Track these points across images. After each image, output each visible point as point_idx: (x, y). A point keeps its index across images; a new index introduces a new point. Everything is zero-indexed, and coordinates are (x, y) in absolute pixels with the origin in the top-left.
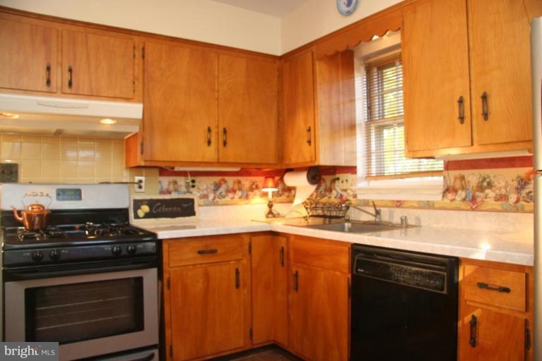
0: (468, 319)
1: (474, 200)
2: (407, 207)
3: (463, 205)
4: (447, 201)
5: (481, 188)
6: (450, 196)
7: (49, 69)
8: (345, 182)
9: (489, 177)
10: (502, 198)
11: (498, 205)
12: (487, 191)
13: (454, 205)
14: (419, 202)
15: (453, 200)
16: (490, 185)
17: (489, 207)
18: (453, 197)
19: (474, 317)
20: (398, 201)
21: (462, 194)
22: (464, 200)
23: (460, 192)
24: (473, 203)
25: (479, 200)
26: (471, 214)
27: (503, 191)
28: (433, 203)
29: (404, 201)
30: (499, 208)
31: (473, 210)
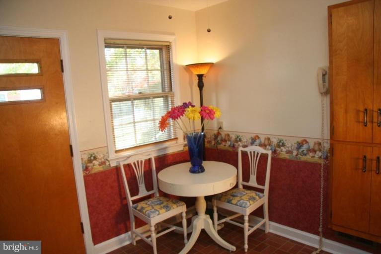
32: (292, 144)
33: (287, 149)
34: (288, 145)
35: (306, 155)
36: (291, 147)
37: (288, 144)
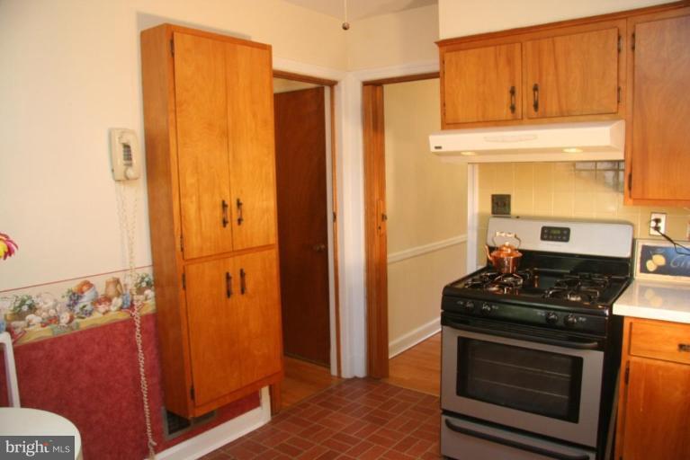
7: (513, 92)
32: (55, 300)
33: (44, 314)
34: (45, 306)
35: (90, 314)
36: (54, 307)
37: (45, 303)
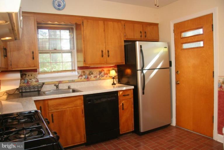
0: (121, 104)
1: (88, 78)
2: (64, 83)
3: (85, 80)
4: (79, 79)
5: (90, 74)
6: (80, 78)
8: (30, 76)
9: (92, 71)
10: (95, 77)
11: (94, 79)
12: (92, 75)
13: (82, 80)
14: (69, 81)
15: (81, 79)
16: (92, 74)
17: (92, 80)
18: (81, 78)
19: (123, 103)
20: (60, 81)
21: (84, 77)
22: (85, 78)
23: (83, 76)
24: (88, 79)
25: (89, 78)
26: (88, 82)
27: (96, 75)
28: (74, 80)
29: (63, 81)
30: (95, 80)
31: (87, 81)
